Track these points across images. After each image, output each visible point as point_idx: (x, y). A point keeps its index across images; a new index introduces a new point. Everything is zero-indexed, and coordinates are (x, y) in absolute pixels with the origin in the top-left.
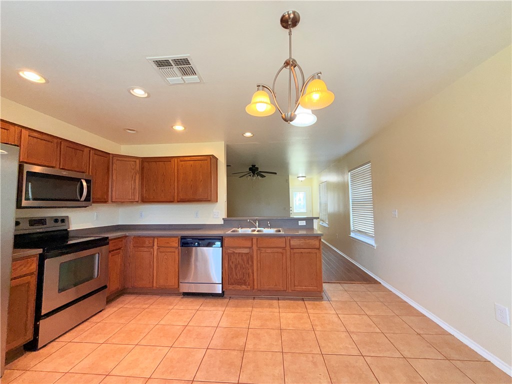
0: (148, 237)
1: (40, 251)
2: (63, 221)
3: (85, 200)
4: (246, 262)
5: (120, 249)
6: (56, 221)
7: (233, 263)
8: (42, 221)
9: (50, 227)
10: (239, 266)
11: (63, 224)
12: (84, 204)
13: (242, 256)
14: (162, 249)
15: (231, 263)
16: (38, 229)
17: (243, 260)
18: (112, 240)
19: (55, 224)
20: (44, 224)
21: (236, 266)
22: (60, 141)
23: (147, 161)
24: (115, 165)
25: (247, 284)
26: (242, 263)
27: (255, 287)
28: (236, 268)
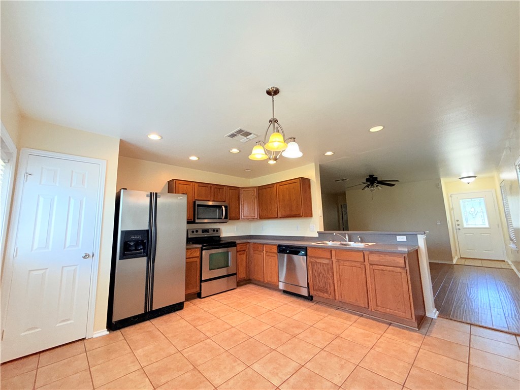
0: (260, 244)
1: (201, 246)
2: (217, 231)
3: (225, 218)
4: (327, 272)
5: (244, 250)
6: (214, 231)
7: (316, 271)
8: (206, 231)
9: (211, 234)
10: (321, 275)
11: (218, 233)
12: (224, 221)
13: (323, 266)
14: (268, 254)
15: (314, 271)
16: (206, 235)
17: (324, 269)
18: (238, 244)
19: (213, 233)
20: (208, 232)
21: (319, 274)
22: (211, 185)
23: (260, 188)
24: (242, 195)
25: (329, 293)
26: (324, 272)
27: (337, 298)
28: (319, 276)
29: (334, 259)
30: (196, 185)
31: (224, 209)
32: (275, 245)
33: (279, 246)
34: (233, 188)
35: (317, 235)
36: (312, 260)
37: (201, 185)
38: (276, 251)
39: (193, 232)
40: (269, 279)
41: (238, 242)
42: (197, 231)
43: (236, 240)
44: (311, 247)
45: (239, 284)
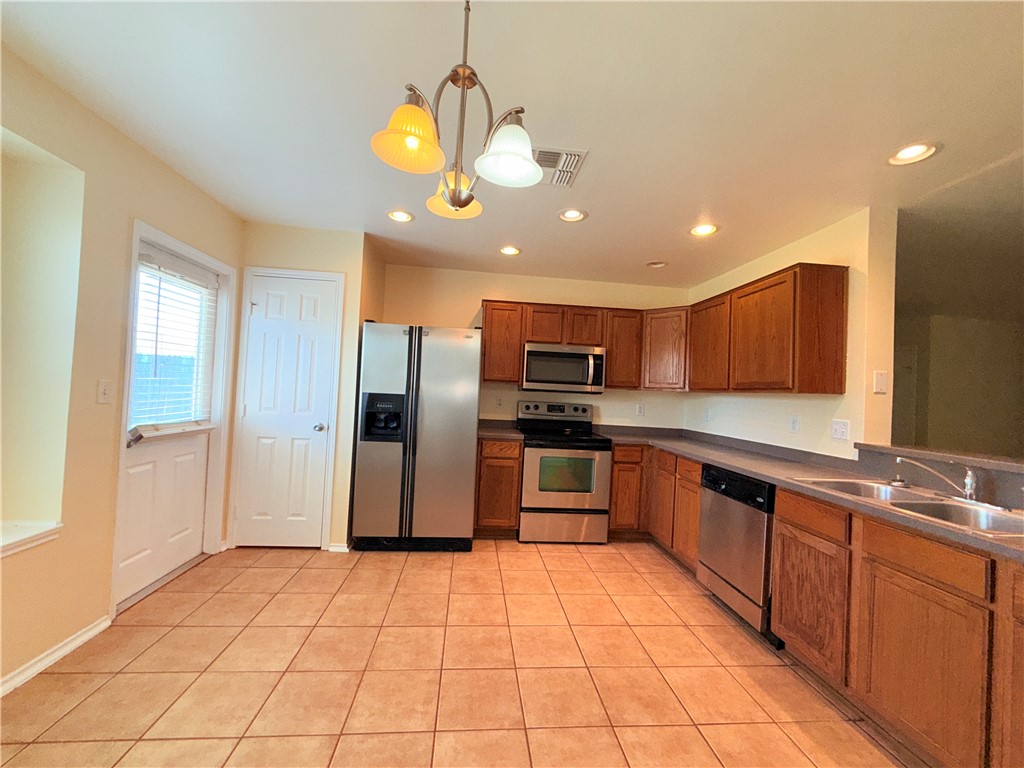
0: (670, 453)
1: (522, 436)
2: (584, 410)
3: (597, 381)
4: (826, 584)
5: (637, 463)
6: (576, 409)
7: (793, 567)
8: (561, 408)
9: (569, 415)
10: (807, 585)
11: (584, 414)
12: (594, 388)
13: (817, 559)
14: (684, 482)
15: (788, 566)
16: (556, 416)
17: (819, 572)
18: (616, 445)
19: (575, 414)
20: (563, 411)
21: (802, 579)
22: (566, 309)
23: (697, 309)
24: (649, 328)
25: (828, 654)
26: (818, 582)
27: (853, 683)
28: (800, 589)
29: (857, 546)
30: (530, 309)
31: (591, 362)
32: (697, 462)
33: (707, 468)
34: (622, 313)
35: (853, 455)
36: (785, 532)
37: (539, 308)
38: (699, 479)
39: (528, 407)
40: (681, 548)
41: (615, 439)
42: (537, 407)
43: (614, 435)
44: (785, 490)
45: (615, 536)
